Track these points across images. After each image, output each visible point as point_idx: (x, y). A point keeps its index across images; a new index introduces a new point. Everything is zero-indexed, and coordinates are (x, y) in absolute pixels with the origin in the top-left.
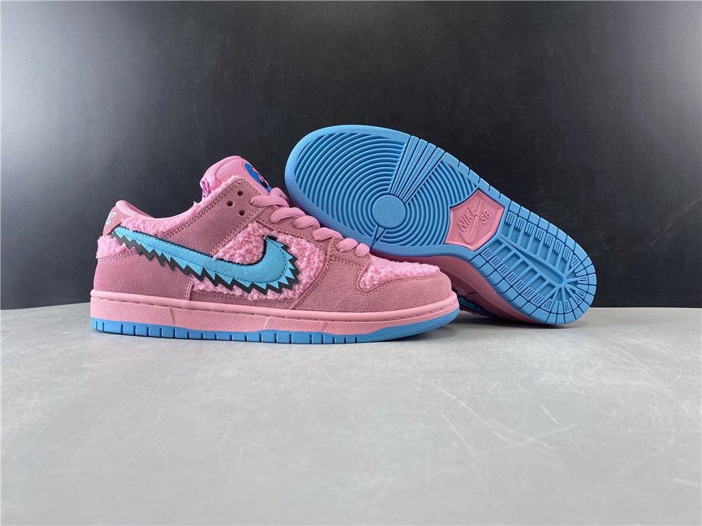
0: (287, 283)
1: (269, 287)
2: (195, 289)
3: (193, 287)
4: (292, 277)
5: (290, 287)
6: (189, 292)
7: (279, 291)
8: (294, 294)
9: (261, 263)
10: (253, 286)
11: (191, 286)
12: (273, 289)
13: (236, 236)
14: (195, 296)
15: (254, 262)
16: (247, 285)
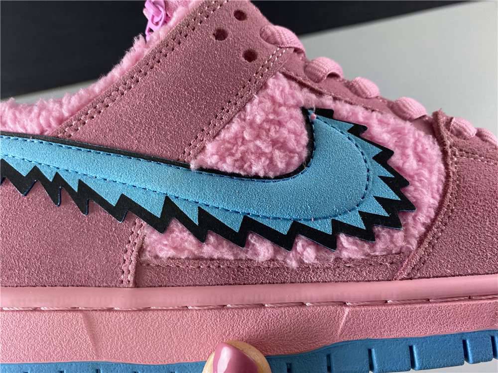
0: (383, 212)
1: (339, 227)
2: (147, 256)
3: (141, 250)
4: (392, 195)
5: (393, 223)
6: (131, 268)
7: (367, 235)
8: (406, 239)
9: (308, 172)
10: (298, 229)
11: (135, 249)
12: (351, 231)
13: (243, 108)
14: (149, 275)
15: (292, 169)
16: (283, 229)
